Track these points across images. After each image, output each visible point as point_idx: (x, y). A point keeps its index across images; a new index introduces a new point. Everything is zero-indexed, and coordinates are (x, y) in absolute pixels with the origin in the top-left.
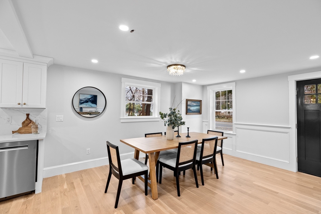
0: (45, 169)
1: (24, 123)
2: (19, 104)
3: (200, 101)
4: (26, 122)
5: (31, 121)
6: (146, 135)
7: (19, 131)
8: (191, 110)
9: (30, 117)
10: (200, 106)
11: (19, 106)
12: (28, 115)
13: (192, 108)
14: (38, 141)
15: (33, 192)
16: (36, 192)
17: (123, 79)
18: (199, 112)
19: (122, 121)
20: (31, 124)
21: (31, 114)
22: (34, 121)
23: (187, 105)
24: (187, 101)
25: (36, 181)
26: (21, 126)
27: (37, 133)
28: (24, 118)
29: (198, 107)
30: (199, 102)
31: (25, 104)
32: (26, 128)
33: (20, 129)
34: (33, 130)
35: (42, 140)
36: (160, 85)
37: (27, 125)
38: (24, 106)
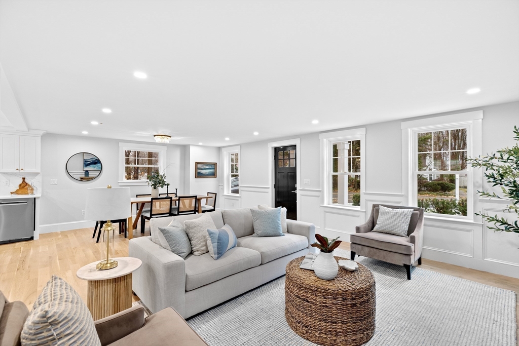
0: (40, 226)
1: (20, 185)
2: (17, 170)
3: (215, 164)
4: (23, 185)
5: (27, 184)
6: (137, 195)
7: (16, 192)
8: (202, 173)
9: (26, 180)
10: (215, 168)
11: (18, 171)
12: (24, 179)
13: (203, 172)
14: (35, 198)
15: (32, 238)
16: (34, 239)
17: (120, 144)
18: (214, 175)
19: (120, 184)
20: (27, 187)
21: (26, 178)
22: (30, 184)
23: (197, 168)
24: (197, 163)
25: (34, 230)
26: (18, 188)
27: (32, 193)
28: (21, 181)
29: (212, 171)
30: (213, 165)
31: (22, 170)
32: (23, 190)
33: (17, 190)
34: (29, 191)
35: (39, 198)
36: (165, 148)
37: (23, 187)
38: (22, 171)
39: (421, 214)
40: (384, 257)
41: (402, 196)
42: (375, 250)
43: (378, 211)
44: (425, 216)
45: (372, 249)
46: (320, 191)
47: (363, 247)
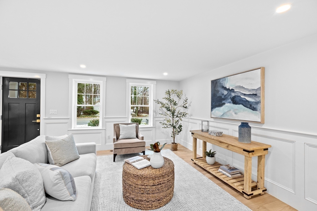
39: (138, 126)
40: (133, 151)
41: (126, 118)
42: (128, 148)
43: (119, 128)
44: (139, 127)
45: (127, 149)
46: (68, 119)
47: (122, 149)
